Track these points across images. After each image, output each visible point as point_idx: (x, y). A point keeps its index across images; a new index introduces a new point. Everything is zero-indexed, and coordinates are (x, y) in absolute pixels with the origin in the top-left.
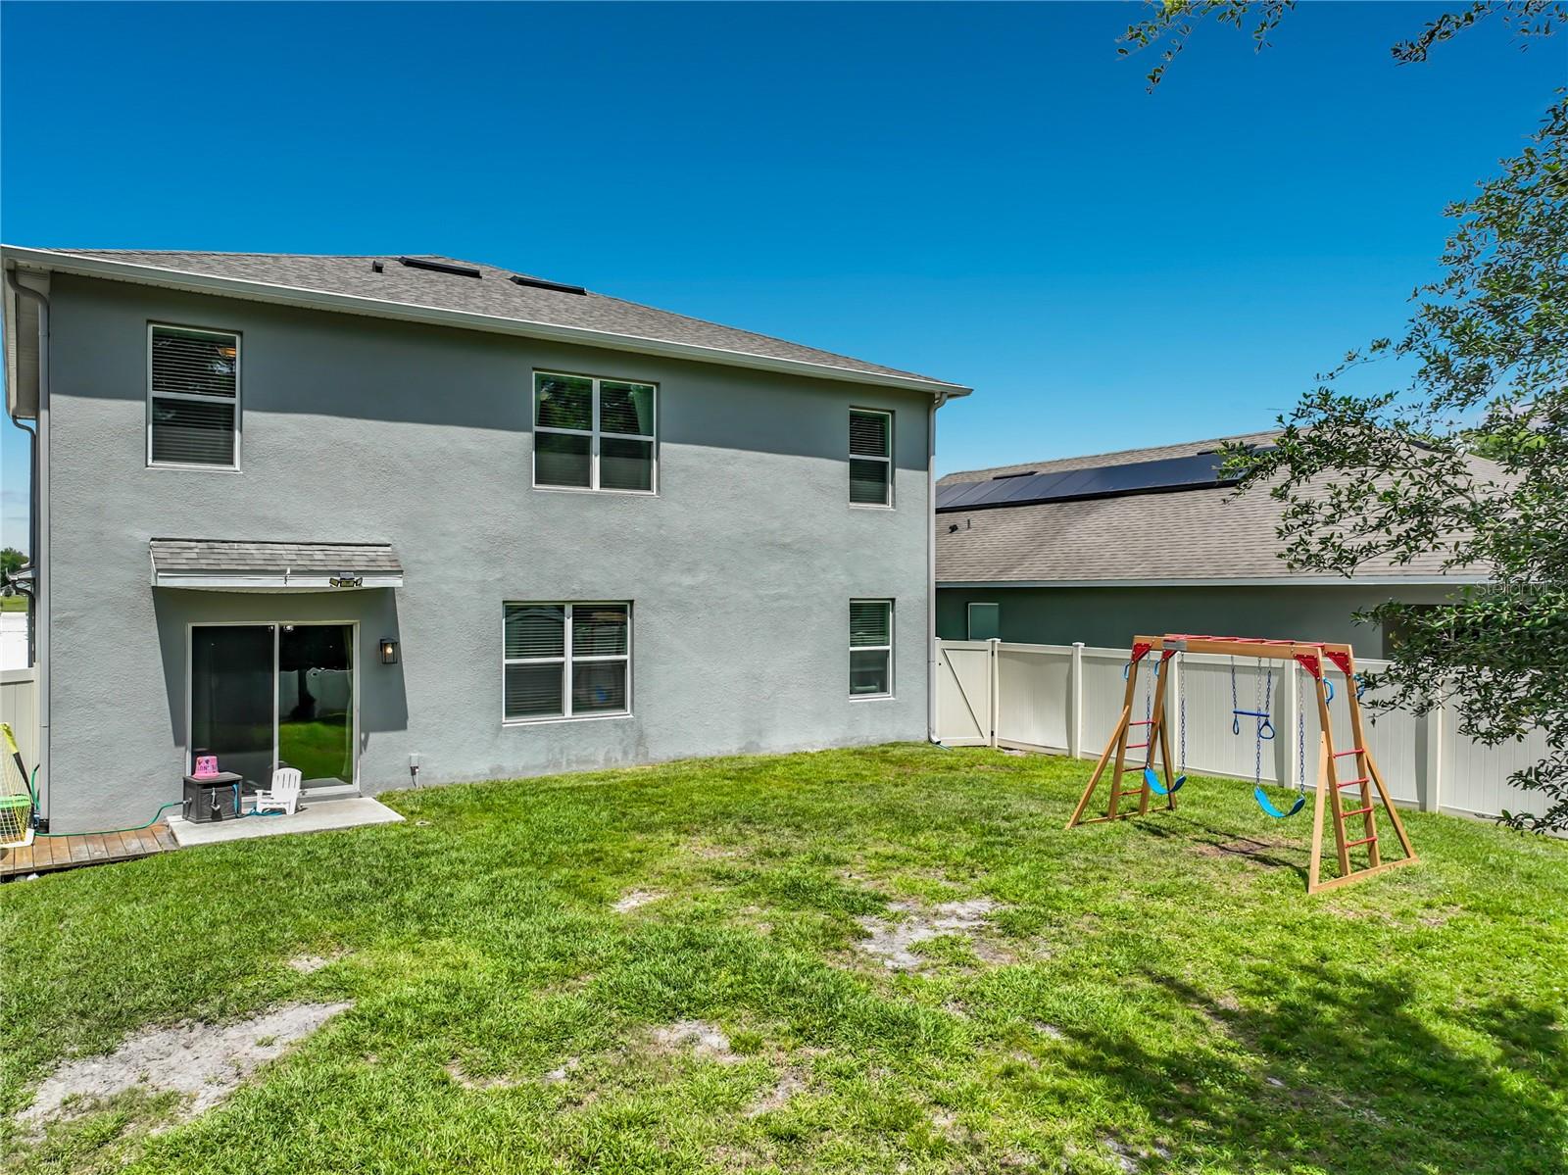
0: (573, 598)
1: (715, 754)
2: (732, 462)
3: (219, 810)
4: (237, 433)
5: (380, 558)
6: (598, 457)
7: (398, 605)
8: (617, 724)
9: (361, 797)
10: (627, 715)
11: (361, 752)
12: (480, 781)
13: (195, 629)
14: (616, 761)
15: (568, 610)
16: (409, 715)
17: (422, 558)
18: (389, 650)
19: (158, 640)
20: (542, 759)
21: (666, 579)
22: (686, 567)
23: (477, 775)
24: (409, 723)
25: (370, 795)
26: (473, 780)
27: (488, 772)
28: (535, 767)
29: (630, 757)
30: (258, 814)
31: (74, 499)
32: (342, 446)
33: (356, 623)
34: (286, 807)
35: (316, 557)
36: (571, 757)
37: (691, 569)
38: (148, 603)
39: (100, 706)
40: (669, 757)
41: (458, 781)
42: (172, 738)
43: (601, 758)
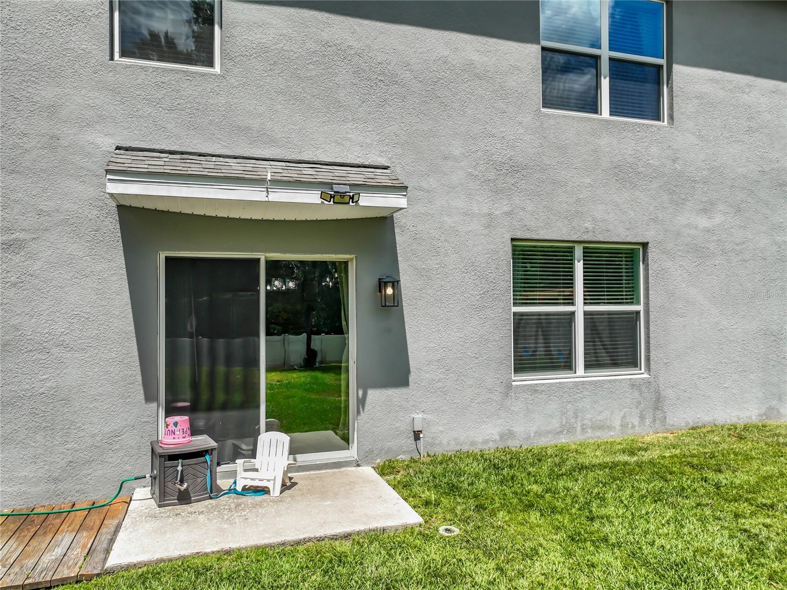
0: (585, 237)
1: (734, 420)
2: (747, 90)
3: (187, 490)
4: (217, 28)
5: (377, 177)
6: (608, 79)
7: (397, 238)
8: (633, 385)
9: (358, 465)
10: (639, 375)
11: (358, 412)
12: (490, 448)
13: (168, 259)
14: (633, 427)
15: (579, 252)
16: (411, 369)
17: (424, 184)
18: (389, 291)
19: (124, 272)
20: (555, 424)
21: (682, 220)
22: (701, 207)
23: (486, 442)
24: (411, 378)
25: (368, 464)
26: (480, 447)
27: (498, 438)
28: (549, 432)
29: (648, 421)
30: (237, 493)
31: (24, 93)
32: (334, 48)
33: (352, 259)
34: (270, 485)
35: (305, 172)
36: (586, 422)
37: (706, 210)
38: (112, 226)
39: (55, 350)
40: (687, 423)
41: (465, 448)
42: (142, 392)
43: (617, 423)
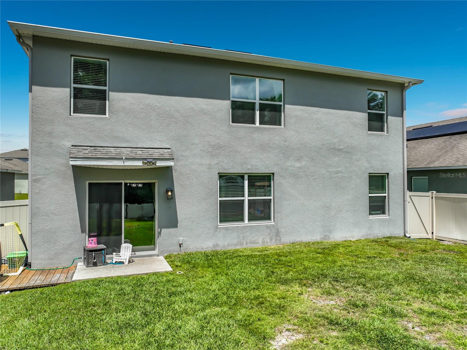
0: (248, 172)
1: (310, 240)
2: (316, 113)
3: (96, 262)
4: (107, 101)
5: (165, 154)
6: (259, 111)
7: (174, 174)
8: (267, 227)
9: (158, 256)
10: (271, 223)
11: (158, 237)
12: (209, 250)
13: (89, 183)
14: (267, 243)
15: (246, 177)
16: (179, 221)
17: (184, 154)
18: (170, 193)
19: (74, 188)
20: (235, 241)
21: (289, 164)
22: (297, 159)
23: (207, 248)
24: (178, 225)
25: (162, 255)
26: (205, 250)
27: (212, 246)
28: (233, 245)
29: (273, 241)
30: (113, 264)
31: (41, 129)
32: (150, 107)
33: (157, 182)
34: (124, 261)
35: (138, 153)
36: (248, 241)
37: (298, 160)
38: (70, 172)
39: (51, 215)
40: (290, 242)
41: (199, 250)
42: (80, 229)
43: (260, 241)
